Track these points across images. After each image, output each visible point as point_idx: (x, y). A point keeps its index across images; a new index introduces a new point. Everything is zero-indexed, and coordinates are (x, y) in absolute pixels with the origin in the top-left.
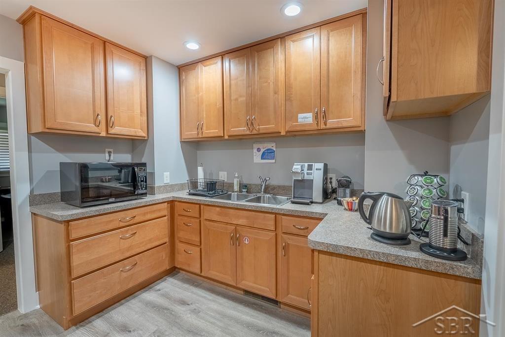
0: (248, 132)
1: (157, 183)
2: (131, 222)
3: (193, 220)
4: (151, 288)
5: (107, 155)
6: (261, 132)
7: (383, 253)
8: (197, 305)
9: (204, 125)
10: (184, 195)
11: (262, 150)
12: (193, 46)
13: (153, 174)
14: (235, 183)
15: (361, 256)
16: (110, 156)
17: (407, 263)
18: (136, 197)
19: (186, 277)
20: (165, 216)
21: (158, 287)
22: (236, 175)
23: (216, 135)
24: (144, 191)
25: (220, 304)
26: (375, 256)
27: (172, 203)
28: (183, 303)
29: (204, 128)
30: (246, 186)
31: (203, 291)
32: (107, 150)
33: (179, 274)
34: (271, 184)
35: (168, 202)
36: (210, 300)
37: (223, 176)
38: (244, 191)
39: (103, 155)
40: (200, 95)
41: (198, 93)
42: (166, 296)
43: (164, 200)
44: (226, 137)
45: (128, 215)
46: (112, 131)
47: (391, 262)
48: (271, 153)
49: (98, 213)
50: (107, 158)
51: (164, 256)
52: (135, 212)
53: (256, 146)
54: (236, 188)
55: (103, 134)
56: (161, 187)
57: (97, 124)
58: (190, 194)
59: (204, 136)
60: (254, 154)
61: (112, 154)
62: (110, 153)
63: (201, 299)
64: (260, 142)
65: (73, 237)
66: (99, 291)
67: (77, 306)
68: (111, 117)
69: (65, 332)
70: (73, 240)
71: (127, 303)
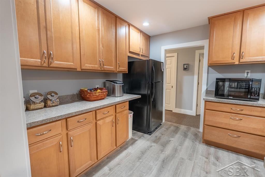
2: (239, 112)
4: (251, 158)
16: (247, 74)
18: (249, 100)
21: (256, 161)
24: (257, 98)
32: (246, 71)
39: (243, 74)
45: (238, 109)
46: (241, 61)
49: (218, 102)
50: (246, 76)
55: (237, 63)
57: (233, 58)
61: (249, 74)
62: (248, 72)
65: (207, 108)
66: (215, 137)
67: (205, 136)
68: (243, 52)
69: (202, 143)
70: (207, 109)
71: (230, 153)
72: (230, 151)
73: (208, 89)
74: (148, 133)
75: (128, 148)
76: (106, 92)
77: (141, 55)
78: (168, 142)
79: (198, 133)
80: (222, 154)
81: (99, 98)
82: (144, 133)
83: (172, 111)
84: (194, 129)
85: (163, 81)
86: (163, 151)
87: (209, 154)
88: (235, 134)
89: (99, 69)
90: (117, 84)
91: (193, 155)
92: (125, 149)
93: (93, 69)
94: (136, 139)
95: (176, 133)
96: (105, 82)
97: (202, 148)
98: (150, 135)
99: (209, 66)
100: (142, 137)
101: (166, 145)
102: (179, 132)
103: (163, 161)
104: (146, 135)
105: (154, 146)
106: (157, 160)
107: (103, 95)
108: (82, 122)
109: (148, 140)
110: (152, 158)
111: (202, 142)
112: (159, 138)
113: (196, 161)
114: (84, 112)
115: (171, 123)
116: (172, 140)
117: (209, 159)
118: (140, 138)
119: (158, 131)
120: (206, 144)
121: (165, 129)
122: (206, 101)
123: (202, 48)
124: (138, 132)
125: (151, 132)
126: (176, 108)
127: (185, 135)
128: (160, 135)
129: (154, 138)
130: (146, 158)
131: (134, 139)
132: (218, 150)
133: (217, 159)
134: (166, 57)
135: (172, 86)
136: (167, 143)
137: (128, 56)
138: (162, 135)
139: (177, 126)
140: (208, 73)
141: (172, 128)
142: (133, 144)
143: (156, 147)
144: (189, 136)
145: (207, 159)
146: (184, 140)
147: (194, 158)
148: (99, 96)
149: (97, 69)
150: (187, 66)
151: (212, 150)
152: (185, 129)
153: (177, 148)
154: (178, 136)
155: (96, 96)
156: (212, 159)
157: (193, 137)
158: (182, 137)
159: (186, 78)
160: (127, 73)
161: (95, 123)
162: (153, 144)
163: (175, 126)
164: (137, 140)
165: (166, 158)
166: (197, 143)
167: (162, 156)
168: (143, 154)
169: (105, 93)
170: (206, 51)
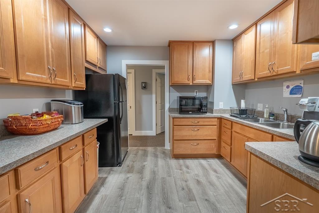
0: (269, 75)
1: (215, 108)
2: (197, 124)
3: (228, 130)
4: (206, 159)
5: (195, 93)
6: (279, 73)
7: (279, 161)
8: (221, 175)
9: (244, 73)
10: (227, 116)
11: (291, 87)
12: (234, 27)
13: (212, 103)
14: (265, 112)
15: (267, 160)
16: (196, 93)
17: (294, 173)
18: (201, 113)
19: (225, 162)
20: (216, 125)
21: (209, 160)
22: (267, 106)
23: (250, 78)
24: (206, 111)
25: (234, 182)
26: (275, 162)
27: (220, 119)
28: (215, 171)
29: (243, 75)
30: (274, 115)
31: (230, 172)
32: (195, 91)
33: (223, 160)
34: (297, 115)
35: (218, 118)
36: (230, 178)
37: (260, 107)
38: (271, 119)
39: (194, 93)
40: (242, 54)
41: (241, 53)
42: (210, 165)
43: (215, 117)
44: (256, 80)
45: (196, 121)
46: (195, 82)
47: (284, 169)
48: (299, 88)
50: (195, 95)
51: (214, 146)
52: (199, 120)
53: (286, 84)
54: (266, 115)
55: (191, 84)
56: (217, 110)
57: (188, 80)
58: (231, 116)
59: (243, 80)
60: (284, 90)
61: (197, 93)
62: (196, 92)
63: (225, 175)
64: (290, 80)
65: (175, 124)
66: (183, 149)
67: (175, 151)
68: (195, 76)
69: (172, 159)
70: (175, 126)
71: (193, 160)
72: (193, 159)
73: (170, 107)
74: (117, 165)
75: (99, 191)
76: (61, 117)
77: (98, 67)
78: (143, 167)
79: (165, 151)
80: (189, 162)
81: (52, 128)
82: (111, 167)
83: (132, 135)
84: (160, 148)
85: (126, 101)
86: (142, 179)
87: (181, 166)
88: (195, 143)
89: (49, 81)
90: (75, 105)
91: (170, 171)
92: (96, 193)
93: (40, 80)
94: (105, 176)
95: (147, 156)
96: (50, 103)
97: (174, 162)
98: (120, 166)
99: (170, 86)
100: (112, 172)
101: (142, 171)
102: (149, 155)
103: (148, 188)
104: (115, 168)
105: (131, 176)
106: (141, 189)
107: (58, 122)
108: (42, 170)
109: (120, 173)
110: (135, 190)
111: (171, 157)
112: (133, 167)
113: (174, 175)
114: (46, 151)
115: (137, 148)
116: (146, 164)
117: (183, 170)
118: (109, 173)
119: (127, 159)
120: (175, 158)
121: (134, 155)
122: (173, 118)
123: (163, 67)
124: (103, 168)
125: (120, 163)
126: (136, 130)
127: (156, 156)
128: (131, 163)
129: (126, 168)
130: (128, 192)
131: (102, 177)
132: (185, 160)
133: (187, 167)
134: (128, 73)
135: (131, 106)
136: (142, 169)
137: (85, 67)
138: (134, 162)
139: (143, 149)
140: (169, 92)
141: (140, 152)
142: (104, 183)
143: (133, 177)
144: (159, 156)
145: (181, 170)
146: (157, 161)
147: (172, 174)
148: (52, 124)
149: (45, 82)
150: (145, 85)
151: (181, 161)
152: (153, 150)
153: (154, 170)
154: (150, 158)
155: (47, 125)
156: (184, 169)
157: (163, 156)
158: (153, 158)
159: (145, 97)
160: (85, 89)
161: (59, 165)
162: (129, 175)
163: (142, 150)
164: (107, 177)
165: (149, 184)
166: (168, 160)
167: (144, 183)
168: (122, 190)
169: (59, 120)
170: (166, 71)
